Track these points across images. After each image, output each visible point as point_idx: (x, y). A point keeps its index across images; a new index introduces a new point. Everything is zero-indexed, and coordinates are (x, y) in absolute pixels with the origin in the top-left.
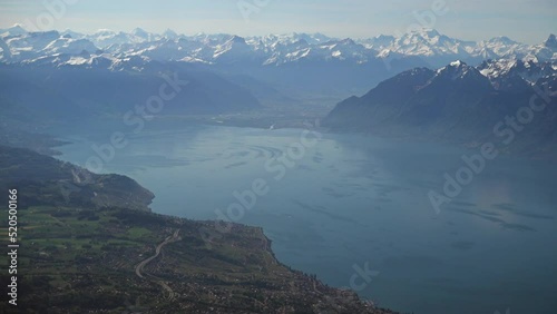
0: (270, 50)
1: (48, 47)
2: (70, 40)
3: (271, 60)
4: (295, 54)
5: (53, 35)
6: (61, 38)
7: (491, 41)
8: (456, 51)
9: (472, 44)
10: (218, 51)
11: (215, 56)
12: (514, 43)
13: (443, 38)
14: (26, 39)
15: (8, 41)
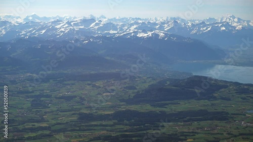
1: (91, 26)
2: (102, 23)
3: (194, 32)
4: (205, 28)
5: (93, 20)
6: (97, 22)
8: (247, 25)
10: (166, 27)
11: (166, 29)
13: (239, 19)
14: (80, 22)
15: (72, 23)
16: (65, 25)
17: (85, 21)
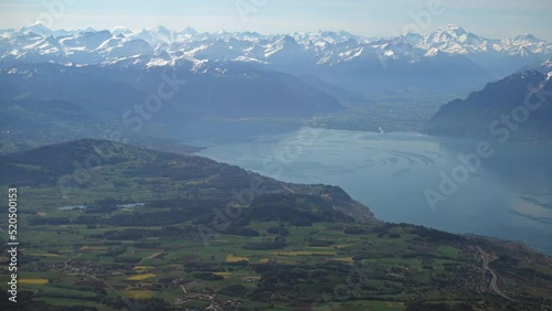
0: (320, 50)
1: (100, 47)
2: (124, 40)
3: (325, 60)
4: (348, 53)
5: (106, 34)
6: (114, 37)
7: (517, 39)
8: (485, 49)
9: (498, 41)
10: (269, 50)
11: (267, 55)
12: (539, 41)
13: (471, 36)
14: (78, 39)
15: (61, 41)
16: (43, 43)
17: (91, 37)
